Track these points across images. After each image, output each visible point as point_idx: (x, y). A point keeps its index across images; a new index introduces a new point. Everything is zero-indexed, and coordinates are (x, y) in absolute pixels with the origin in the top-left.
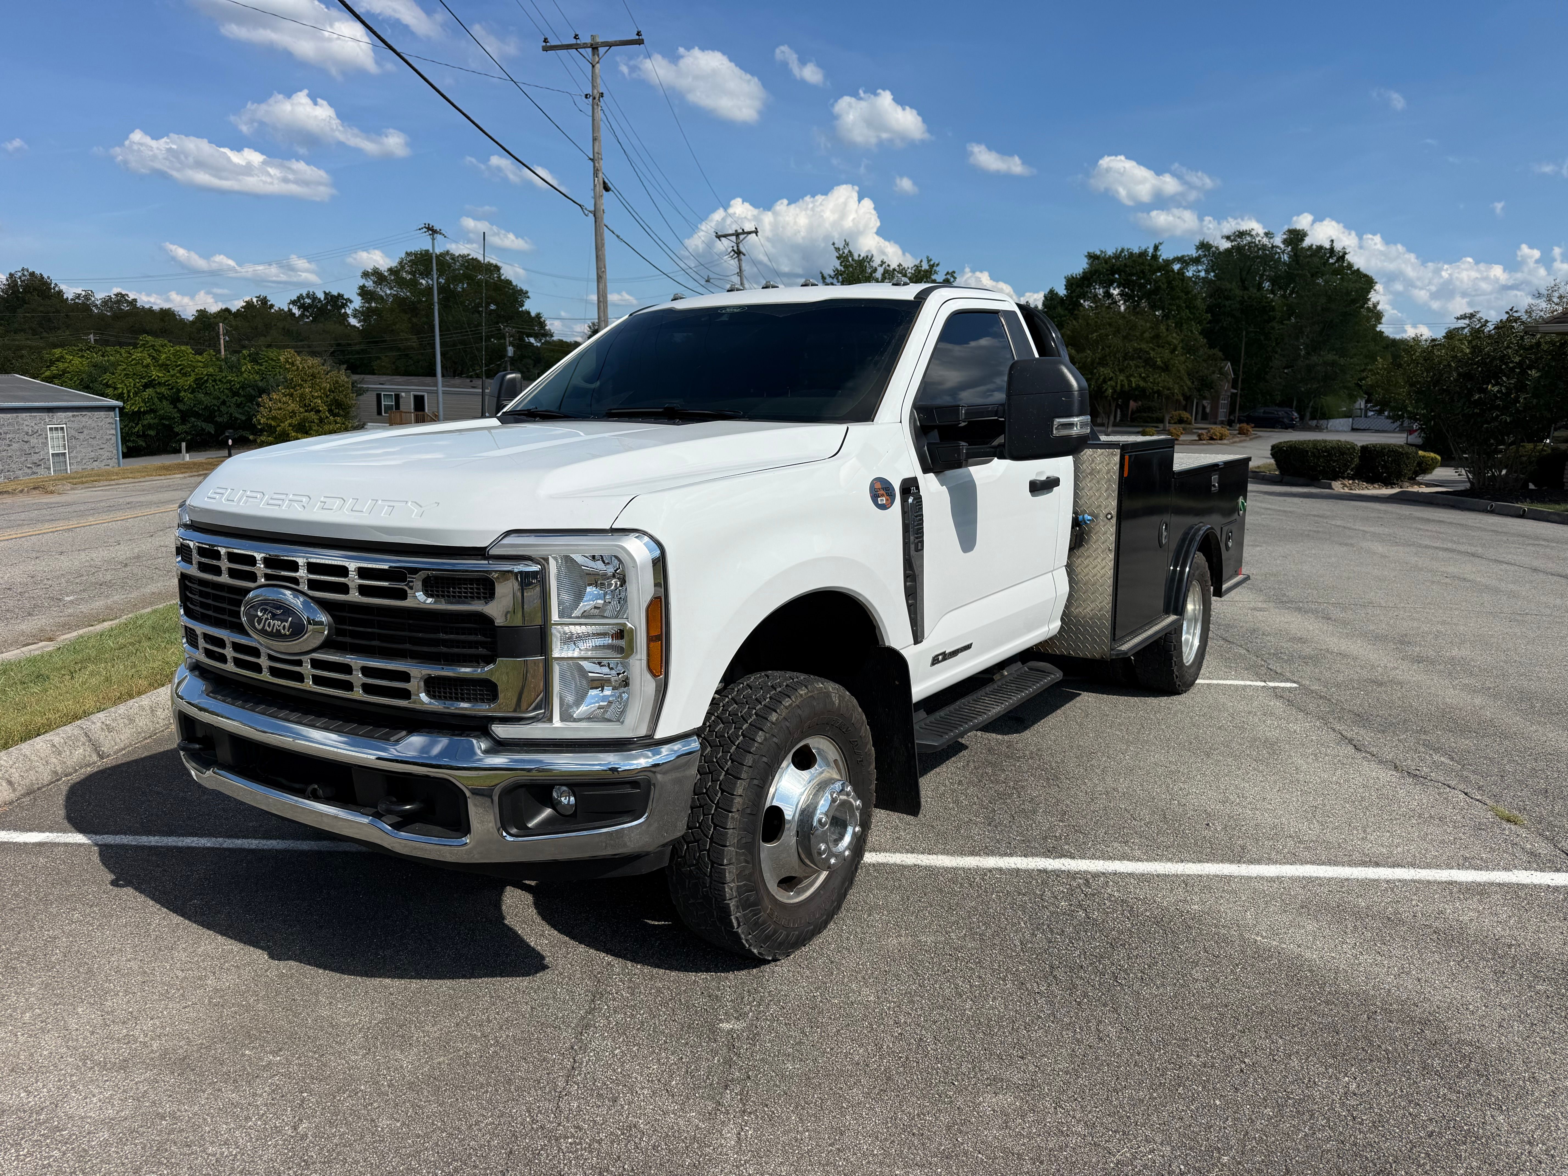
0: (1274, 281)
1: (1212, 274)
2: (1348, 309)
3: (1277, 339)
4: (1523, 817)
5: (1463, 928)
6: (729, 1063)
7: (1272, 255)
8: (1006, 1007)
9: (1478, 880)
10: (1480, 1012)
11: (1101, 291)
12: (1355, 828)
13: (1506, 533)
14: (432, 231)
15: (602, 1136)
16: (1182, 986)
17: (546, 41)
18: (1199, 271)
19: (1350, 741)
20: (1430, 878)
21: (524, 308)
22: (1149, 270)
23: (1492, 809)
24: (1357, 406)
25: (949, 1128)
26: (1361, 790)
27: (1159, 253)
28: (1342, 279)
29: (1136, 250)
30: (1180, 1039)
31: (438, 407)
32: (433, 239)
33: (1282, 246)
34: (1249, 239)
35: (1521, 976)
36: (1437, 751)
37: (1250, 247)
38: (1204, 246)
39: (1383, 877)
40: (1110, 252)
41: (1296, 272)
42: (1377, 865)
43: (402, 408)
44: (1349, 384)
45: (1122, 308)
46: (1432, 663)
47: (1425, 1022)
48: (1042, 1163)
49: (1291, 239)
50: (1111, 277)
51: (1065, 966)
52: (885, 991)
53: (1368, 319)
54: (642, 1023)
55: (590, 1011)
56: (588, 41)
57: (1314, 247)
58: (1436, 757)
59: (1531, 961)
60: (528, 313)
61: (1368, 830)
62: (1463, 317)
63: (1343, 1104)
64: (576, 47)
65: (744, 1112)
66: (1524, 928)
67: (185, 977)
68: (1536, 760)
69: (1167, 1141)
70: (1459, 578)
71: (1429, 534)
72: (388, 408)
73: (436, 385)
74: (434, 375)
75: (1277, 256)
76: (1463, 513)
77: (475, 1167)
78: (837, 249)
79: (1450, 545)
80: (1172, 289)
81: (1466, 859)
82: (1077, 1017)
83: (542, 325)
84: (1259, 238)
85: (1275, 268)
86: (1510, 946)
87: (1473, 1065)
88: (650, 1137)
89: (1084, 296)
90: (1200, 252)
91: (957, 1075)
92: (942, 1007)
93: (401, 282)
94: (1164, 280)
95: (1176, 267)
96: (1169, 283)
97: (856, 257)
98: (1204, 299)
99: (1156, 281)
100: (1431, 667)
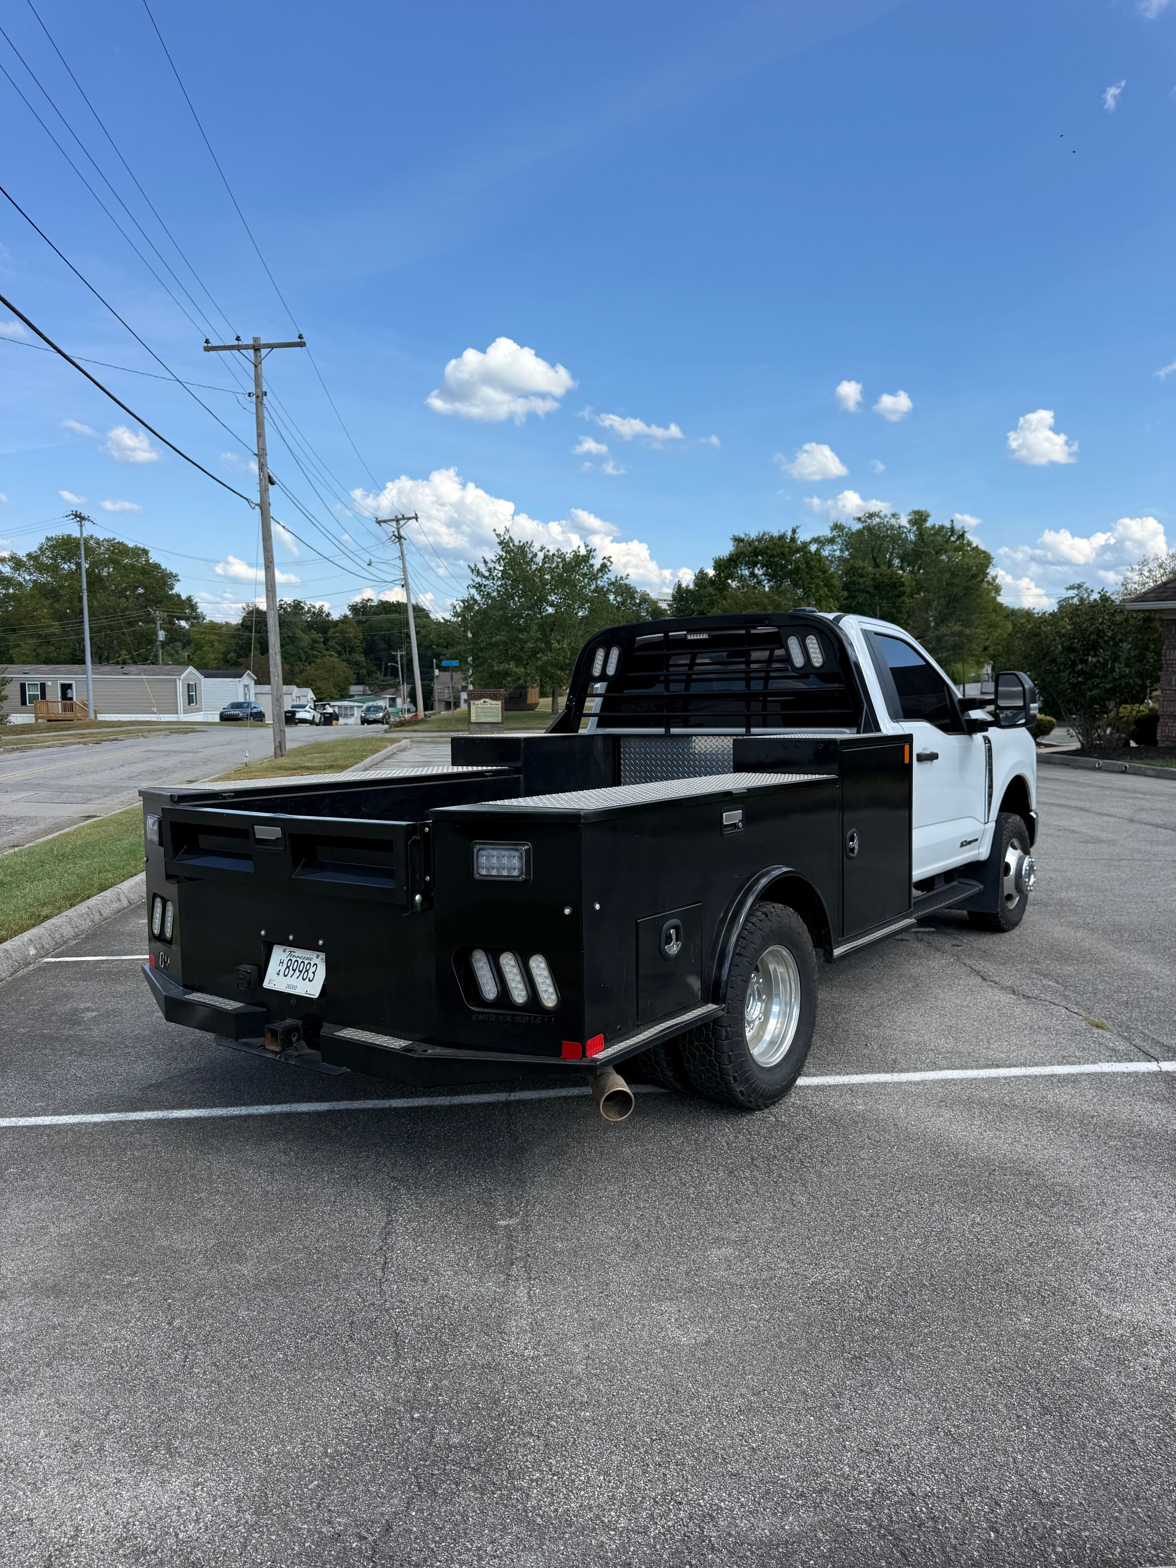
0: (903, 559)
1: (847, 553)
2: (969, 583)
3: (908, 612)
4: (1108, 1023)
5: (1059, 1107)
6: (510, 1247)
7: (900, 534)
8: (720, 1190)
9: (1072, 1072)
10: (1068, 1164)
11: (746, 573)
12: (981, 1040)
13: (1110, 788)
14: (80, 518)
15: (422, 1305)
16: (852, 1164)
17: (207, 341)
18: (834, 551)
19: (978, 973)
20: (1037, 1074)
21: (174, 591)
22: (789, 552)
23: (1086, 1019)
24: (984, 671)
25: (687, 1274)
26: (986, 1011)
27: (797, 536)
28: (963, 555)
29: (776, 534)
30: (853, 1200)
31: (88, 696)
32: (81, 526)
33: (908, 526)
34: (878, 520)
35: (1099, 1137)
36: (1045, 976)
37: (879, 528)
38: (837, 527)
39: (1002, 1075)
40: (753, 535)
41: (922, 550)
42: (998, 1066)
43: (48, 697)
44: (976, 652)
45: (767, 589)
46: (1046, 905)
47: (1029, 1174)
48: (758, 1289)
49: (916, 519)
50: (755, 559)
51: (763, 1158)
52: (625, 1187)
53: (990, 591)
54: (434, 1227)
55: (389, 1223)
56: (251, 342)
57: (937, 526)
58: (1044, 982)
59: (1107, 1126)
60: (179, 596)
61: (991, 1041)
62: (1072, 588)
63: (970, 1232)
64: (238, 348)
65: (530, 1278)
66: (1104, 1104)
67: (28, 1228)
68: (1121, 979)
69: (847, 1266)
70: (1069, 831)
71: (1046, 791)
72: (33, 698)
73: (85, 673)
74: (82, 662)
75: (904, 535)
76: (1075, 771)
77: (326, 1335)
78: (498, 536)
79: (1063, 801)
80: (811, 568)
81: (1064, 1057)
82: (775, 1191)
83: (193, 607)
84: (887, 519)
85: (903, 546)
86: (1093, 1117)
87: (1062, 1198)
88: (460, 1302)
89: (731, 576)
90: (834, 533)
91: (689, 1239)
92: (671, 1194)
93: (41, 568)
94: (803, 561)
95: (813, 548)
96: (808, 563)
97: (517, 543)
98: (841, 577)
99: (796, 563)
100: (1043, 909)
